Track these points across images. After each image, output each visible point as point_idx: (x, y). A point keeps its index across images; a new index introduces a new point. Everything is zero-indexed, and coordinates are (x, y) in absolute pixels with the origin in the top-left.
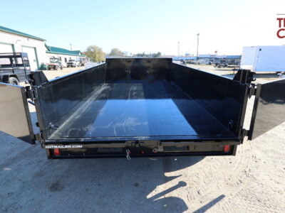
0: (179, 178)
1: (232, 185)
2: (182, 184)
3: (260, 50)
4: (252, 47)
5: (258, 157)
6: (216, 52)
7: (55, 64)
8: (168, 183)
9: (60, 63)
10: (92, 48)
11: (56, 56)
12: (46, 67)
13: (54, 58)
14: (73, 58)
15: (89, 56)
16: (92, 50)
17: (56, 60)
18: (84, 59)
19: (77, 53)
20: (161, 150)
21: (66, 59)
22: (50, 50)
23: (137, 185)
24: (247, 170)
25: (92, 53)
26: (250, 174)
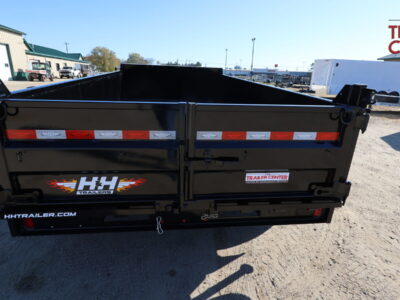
0: (239, 259)
1: (322, 268)
2: (246, 269)
3: (337, 65)
4: (327, 60)
5: (352, 221)
6: (276, 66)
7: (41, 72)
8: (223, 269)
9: (49, 71)
10: (100, 51)
11: (42, 60)
12: (27, 76)
13: (40, 63)
14: (70, 64)
15: (94, 63)
16: (99, 54)
17: (43, 66)
18: (87, 67)
19: (75, 57)
20: (215, 216)
21: (58, 66)
22: (32, 49)
23: (172, 273)
24: (340, 242)
25: (100, 58)
26: (346, 247)
